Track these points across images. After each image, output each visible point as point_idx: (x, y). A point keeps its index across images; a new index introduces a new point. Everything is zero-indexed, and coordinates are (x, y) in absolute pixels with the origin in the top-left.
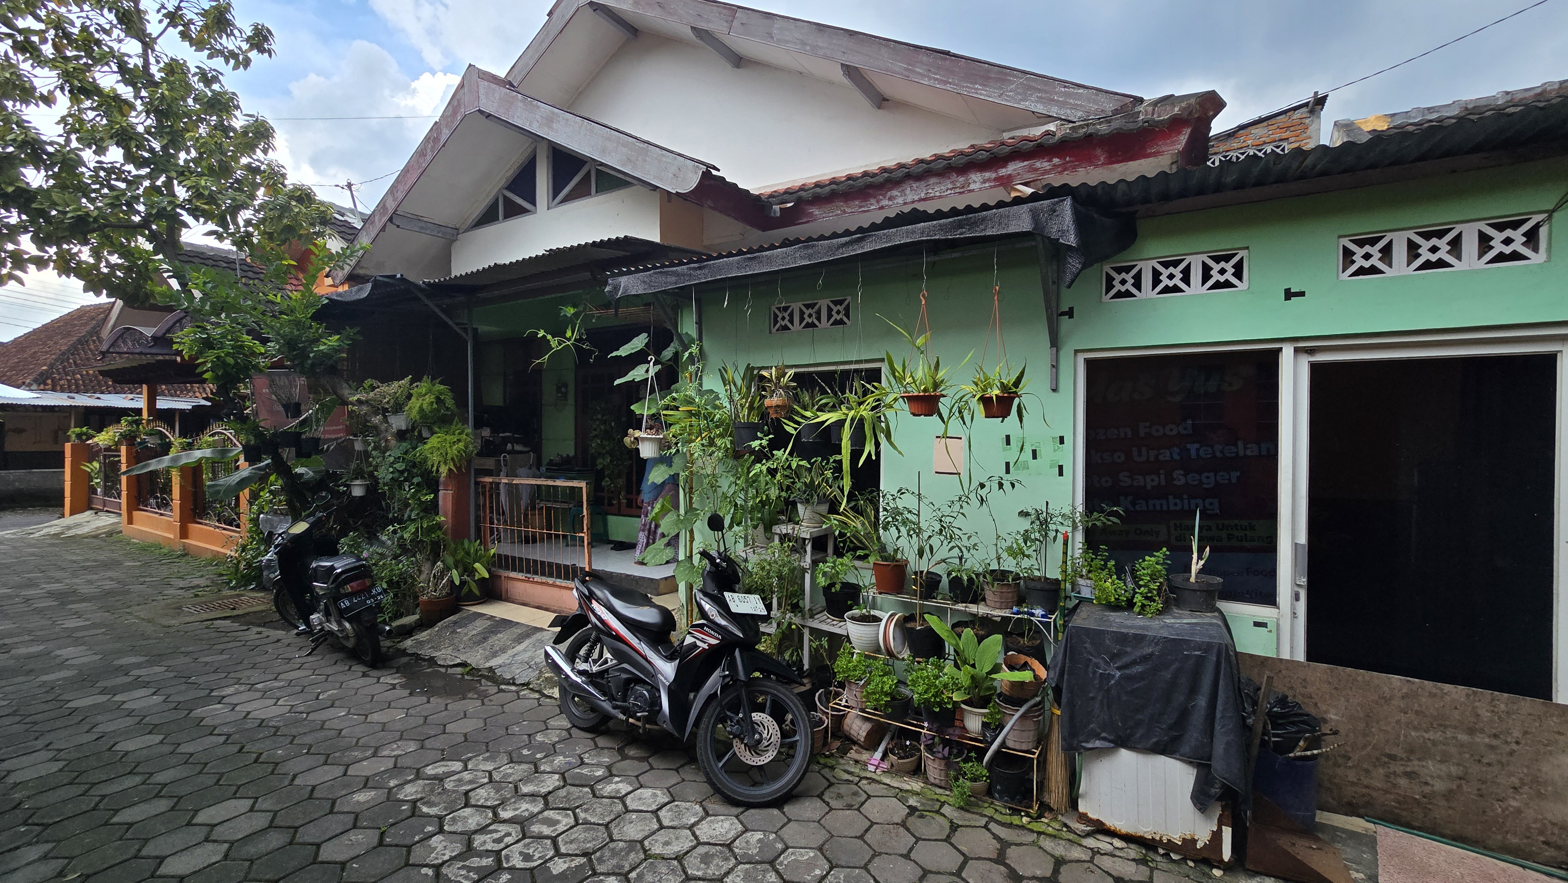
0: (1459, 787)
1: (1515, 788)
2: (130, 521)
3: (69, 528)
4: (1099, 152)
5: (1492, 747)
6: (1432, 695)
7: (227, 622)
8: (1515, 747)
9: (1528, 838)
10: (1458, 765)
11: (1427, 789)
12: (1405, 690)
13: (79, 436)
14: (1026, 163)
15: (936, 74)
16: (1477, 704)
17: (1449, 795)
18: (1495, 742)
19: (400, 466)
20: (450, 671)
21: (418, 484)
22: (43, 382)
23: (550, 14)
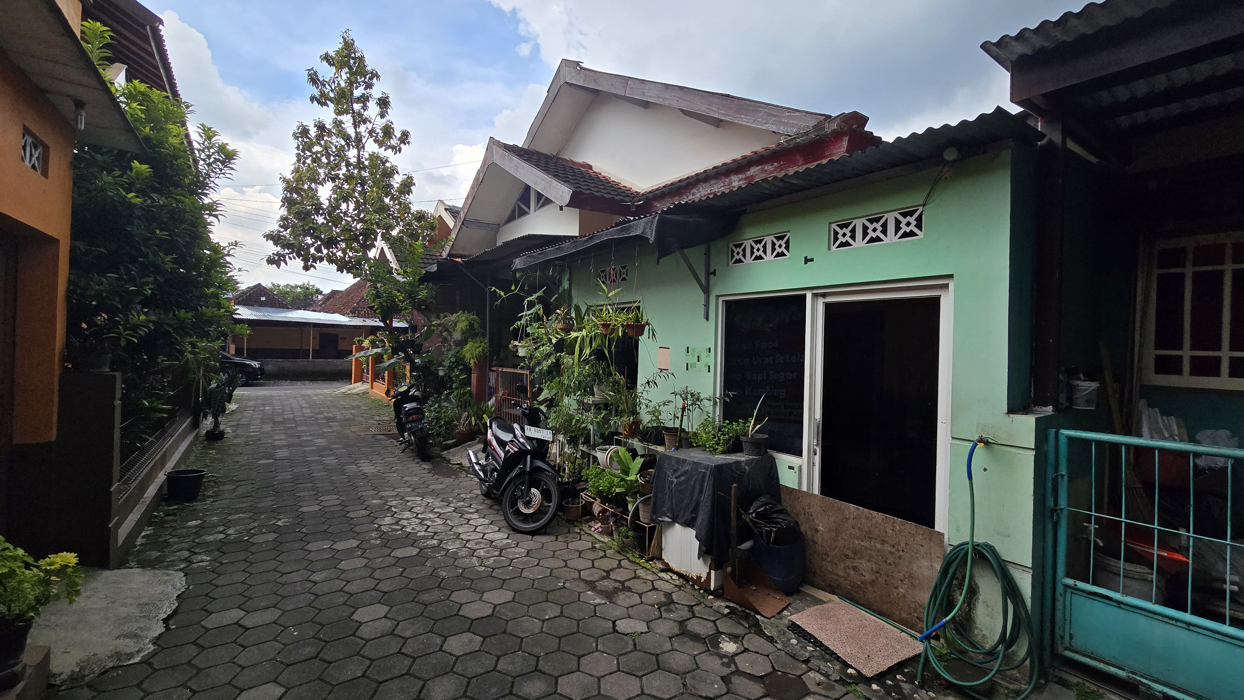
0: (877, 578)
1: (901, 580)
2: (372, 388)
3: (350, 390)
4: (798, 157)
5: (891, 553)
6: (867, 518)
7: (383, 436)
8: (901, 553)
9: (910, 614)
10: (876, 563)
11: (863, 578)
12: (855, 514)
13: (359, 341)
14: (759, 167)
15: (722, 110)
16: (887, 525)
17: (873, 583)
18: (893, 550)
19: (453, 360)
20: (454, 466)
21: (461, 370)
22: (355, 312)
23: (548, 91)
